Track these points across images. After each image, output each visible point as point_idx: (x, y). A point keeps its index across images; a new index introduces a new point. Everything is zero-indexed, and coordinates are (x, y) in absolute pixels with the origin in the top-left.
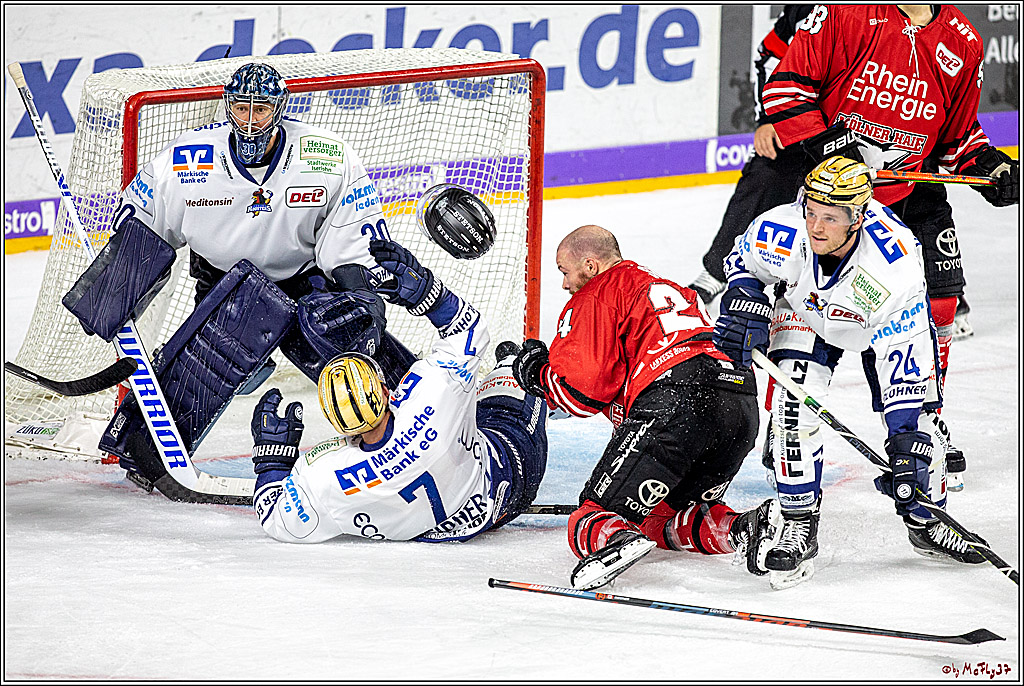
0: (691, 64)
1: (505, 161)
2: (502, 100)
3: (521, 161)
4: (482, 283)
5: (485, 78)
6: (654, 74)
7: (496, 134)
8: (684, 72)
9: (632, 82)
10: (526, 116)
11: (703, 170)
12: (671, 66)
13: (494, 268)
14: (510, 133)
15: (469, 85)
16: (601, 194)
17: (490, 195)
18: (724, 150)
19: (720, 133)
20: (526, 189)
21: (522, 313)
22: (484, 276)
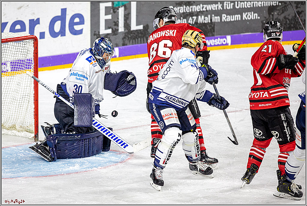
0: (82, 29)
4: (21, 101)
6: (71, 33)
8: (80, 32)
9: (65, 35)
12: (76, 30)
13: (24, 97)
21: (33, 110)
22: (21, 99)
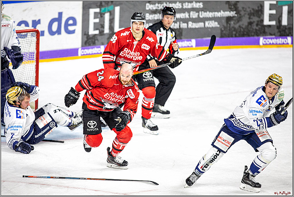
0: (75, 30)
1: (30, 53)
2: (29, 39)
3: (34, 53)
5: (25, 33)
6: (66, 32)
7: (28, 47)
8: (73, 32)
9: (61, 34)
10: (35, 43)
11: (77, 55)
12: (70, 30)
14: (31, 47)
15: (21, 35)
16: (53, 61)
17: (26, 61)
18: (83, 50)
19: (82, 46)
20: (35, 60)
